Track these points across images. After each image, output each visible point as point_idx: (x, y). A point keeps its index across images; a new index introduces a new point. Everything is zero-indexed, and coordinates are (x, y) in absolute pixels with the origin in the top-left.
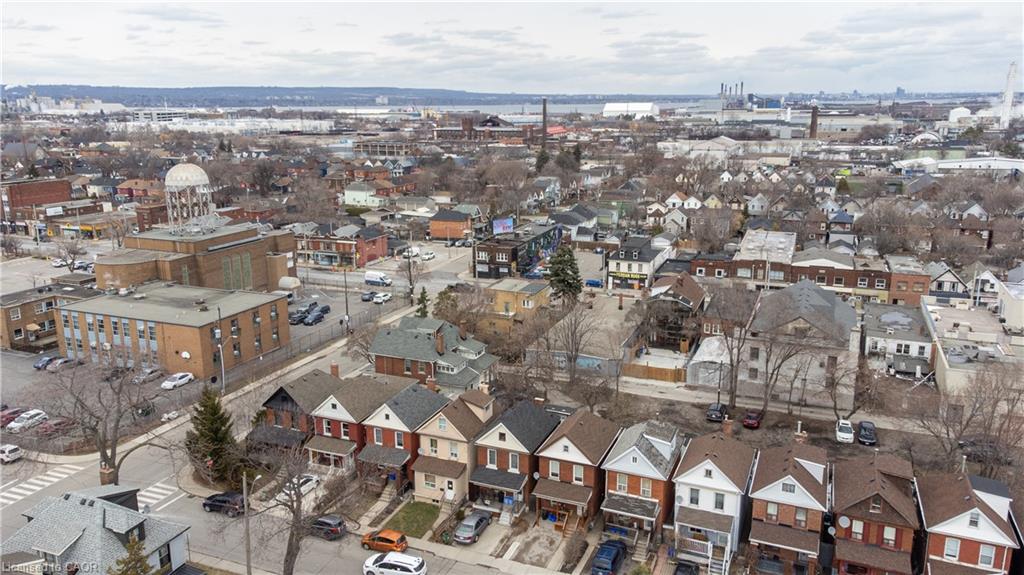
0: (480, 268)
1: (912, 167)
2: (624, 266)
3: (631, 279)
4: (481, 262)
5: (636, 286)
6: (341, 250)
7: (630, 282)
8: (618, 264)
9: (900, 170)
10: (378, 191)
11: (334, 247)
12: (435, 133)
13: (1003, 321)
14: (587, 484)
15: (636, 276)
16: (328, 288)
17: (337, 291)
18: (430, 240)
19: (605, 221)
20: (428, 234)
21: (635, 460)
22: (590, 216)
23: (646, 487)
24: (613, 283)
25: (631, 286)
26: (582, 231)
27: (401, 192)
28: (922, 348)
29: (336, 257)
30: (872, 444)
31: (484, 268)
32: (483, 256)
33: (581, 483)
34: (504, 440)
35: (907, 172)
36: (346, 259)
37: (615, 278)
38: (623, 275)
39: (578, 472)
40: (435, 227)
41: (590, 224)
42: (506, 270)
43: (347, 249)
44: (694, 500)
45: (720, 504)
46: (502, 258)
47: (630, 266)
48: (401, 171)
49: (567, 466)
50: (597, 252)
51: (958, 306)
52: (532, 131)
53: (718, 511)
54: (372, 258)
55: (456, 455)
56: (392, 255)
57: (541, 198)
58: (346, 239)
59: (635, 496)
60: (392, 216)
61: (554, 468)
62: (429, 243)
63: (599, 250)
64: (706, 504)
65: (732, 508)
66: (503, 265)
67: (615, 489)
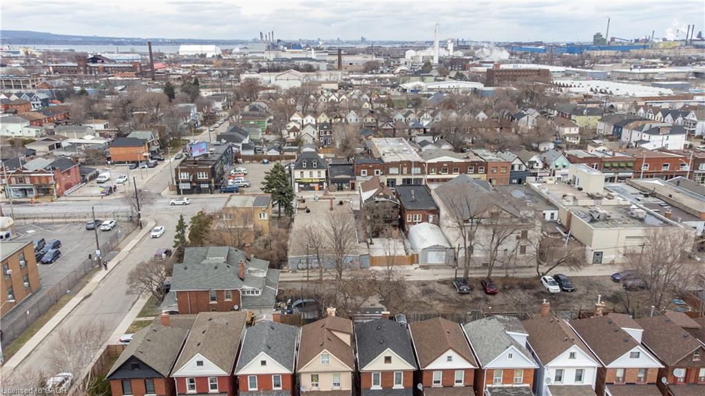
0: (183, 186)
1: (415, 88)
2: (307, 174)
3: (312, 183)
4: (184, 182)
5: (317, 188)
6: (37, 182)
7: (311, 185)
8: (302, 172)
9: (406, 90)
10: (32, 122)
11: (28, 181)
12: (51, 69)
13: (580, 189)
14: (466, 384)
15: (316, 181)
16: (41, 221)
17: (53, 223)
18: (112, 164)
19: (255, 137)
20: (109, 159)
21: (510, 356)
22: (246, 134)
23: (519, 377)
24: (299, 187)
25: (313, 189)
26: (245, 147)
27: (53, 121)
28: (553, 214)
29: (31, 190)
31: (188, 186)
32: (184, 176)
33: (461, 384)
34: (390, 362)
35: (412, 91)
36: (44, 190)
37: (300, 183)
38: (305, 181)
39: (459, 376)
40: (116, 153)
41: (246, 141)
42: (207, 186)
43: (44, 181)
44: (559, 378)
45: (579, 378)
46: (202, 176)
47: (311, 174)
48: (39, 102)
49: (448, 373)
50: (264, 163)
52: (141, 67)
53: (578, 383)
54: (68, 186)
55: (339, 385)
56: (86, 181)
57: (188, 121)
58: (41, 172)
59: (510, 385)
60: (59, 146)
61: (437, 376)
62: (113, 167)
63: (266, 161)
64: (569, 379)
65: (590, 379)
66: (204, 182)
67: (492, 383)
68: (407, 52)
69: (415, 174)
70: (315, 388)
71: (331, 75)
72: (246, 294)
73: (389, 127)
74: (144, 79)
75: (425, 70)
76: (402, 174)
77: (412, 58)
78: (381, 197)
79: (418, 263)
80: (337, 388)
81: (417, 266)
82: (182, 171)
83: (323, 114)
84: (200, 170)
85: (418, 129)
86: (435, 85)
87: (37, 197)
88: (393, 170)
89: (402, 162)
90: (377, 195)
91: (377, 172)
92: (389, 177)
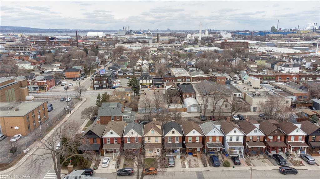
0: (96, 86)
1: (190, 50)
2: (144, 81)
3: (147, 85)
4: (96, 84)
5: (149, 87)
6: (40, 84)
7: (146, 86)
8: (143, 81)
9: (186, 51)
11: (36, 84)
13: (251, 86)
14: (200, 141)
15: (148, 84)
16: (43, 98)
17: (48, 99)
19: (123, 69)
20: (65, 77)
21: (214, 132)
22: (119, 67)
23: (217, 139)
24: (141, 87)
25: (147, 87)
26: (119, 72)
28: (239, 94)
30: (244, 120)
31: (98, 86)
32: (96, 82)
33: (198, 142)
34: (174, 133)
35: (189, 51)
36: (42, 88)
37: (142, 85)
38: (144, 84)
39: (197, 139)
40: (67, 74)
41: (120, 70)
42: (105, 86)
43: (42, 84)
44: (231, 140)
45: (238, 140)
46: (104, 82)
47: (146, 81)
48: (32, 56)
49: (194, 137)
50: (127, 78)
51: (239, 83)
52: (72, 41)
53: (237, 141)
54: (51, 86)
55: (157, 141)
56: (57, 85)
57: (95, 63)
58: (41, 80)
59: (215, 142)
61: (190, 139)
62: (66, 80)
63: (128, 77)
64: (234, 140)
65: (241, 140)
66: (104, 84)
67: (208, 141)
68: (187, 35)
69: (187, 82)
70: (149, 142)
71: (154, 45)
72: (124, 118)
73: (178, 65)
74: (74, 46)
75: (195, 42)
76: (182, 81)
77: (190, 38)
78: (173, 88)
79: (187, 111)
80: (157, 142)
81: (187, 112)
82: (96, 80)
83: (151, 60)
84: (102, 80)
85: (190, 65)
86: (199, 49)
87: (39, 90)
88: (179, 80)
89: (182, 77)
90: (172, 87)
91: (173, 81)
92: (177, 83)
